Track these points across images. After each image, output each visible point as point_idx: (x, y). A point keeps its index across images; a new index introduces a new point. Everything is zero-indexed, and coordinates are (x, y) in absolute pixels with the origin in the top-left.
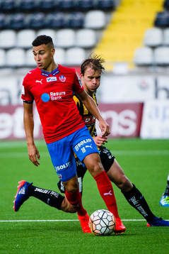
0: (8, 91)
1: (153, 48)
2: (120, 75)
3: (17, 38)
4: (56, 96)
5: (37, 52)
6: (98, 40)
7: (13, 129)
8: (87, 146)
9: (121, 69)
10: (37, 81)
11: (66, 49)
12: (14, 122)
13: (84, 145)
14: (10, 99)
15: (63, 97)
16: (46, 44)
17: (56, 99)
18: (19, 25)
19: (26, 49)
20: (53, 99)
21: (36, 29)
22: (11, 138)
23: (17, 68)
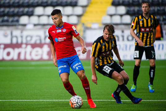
0: (40, 37)
1: (111, 16)
2: (95, 29)
3: (44, 11)
4: (61, 40)
5: (53, 18)
6: (84, 12)
7: (42, 55)
8: (79, 66)
9: (96, 26)
10: (53, 32)
11: (68, 16)
12: (43, 52)
13: (77, 66)
14: (41, 40)
15: (65, 40)
16: (57, 14)
17: (61, 41)
18: (45, 4)
19: (49, 16)
20: (59, 41)
21: (54, 6)
22: (41, 60)
23: (44, 25)
